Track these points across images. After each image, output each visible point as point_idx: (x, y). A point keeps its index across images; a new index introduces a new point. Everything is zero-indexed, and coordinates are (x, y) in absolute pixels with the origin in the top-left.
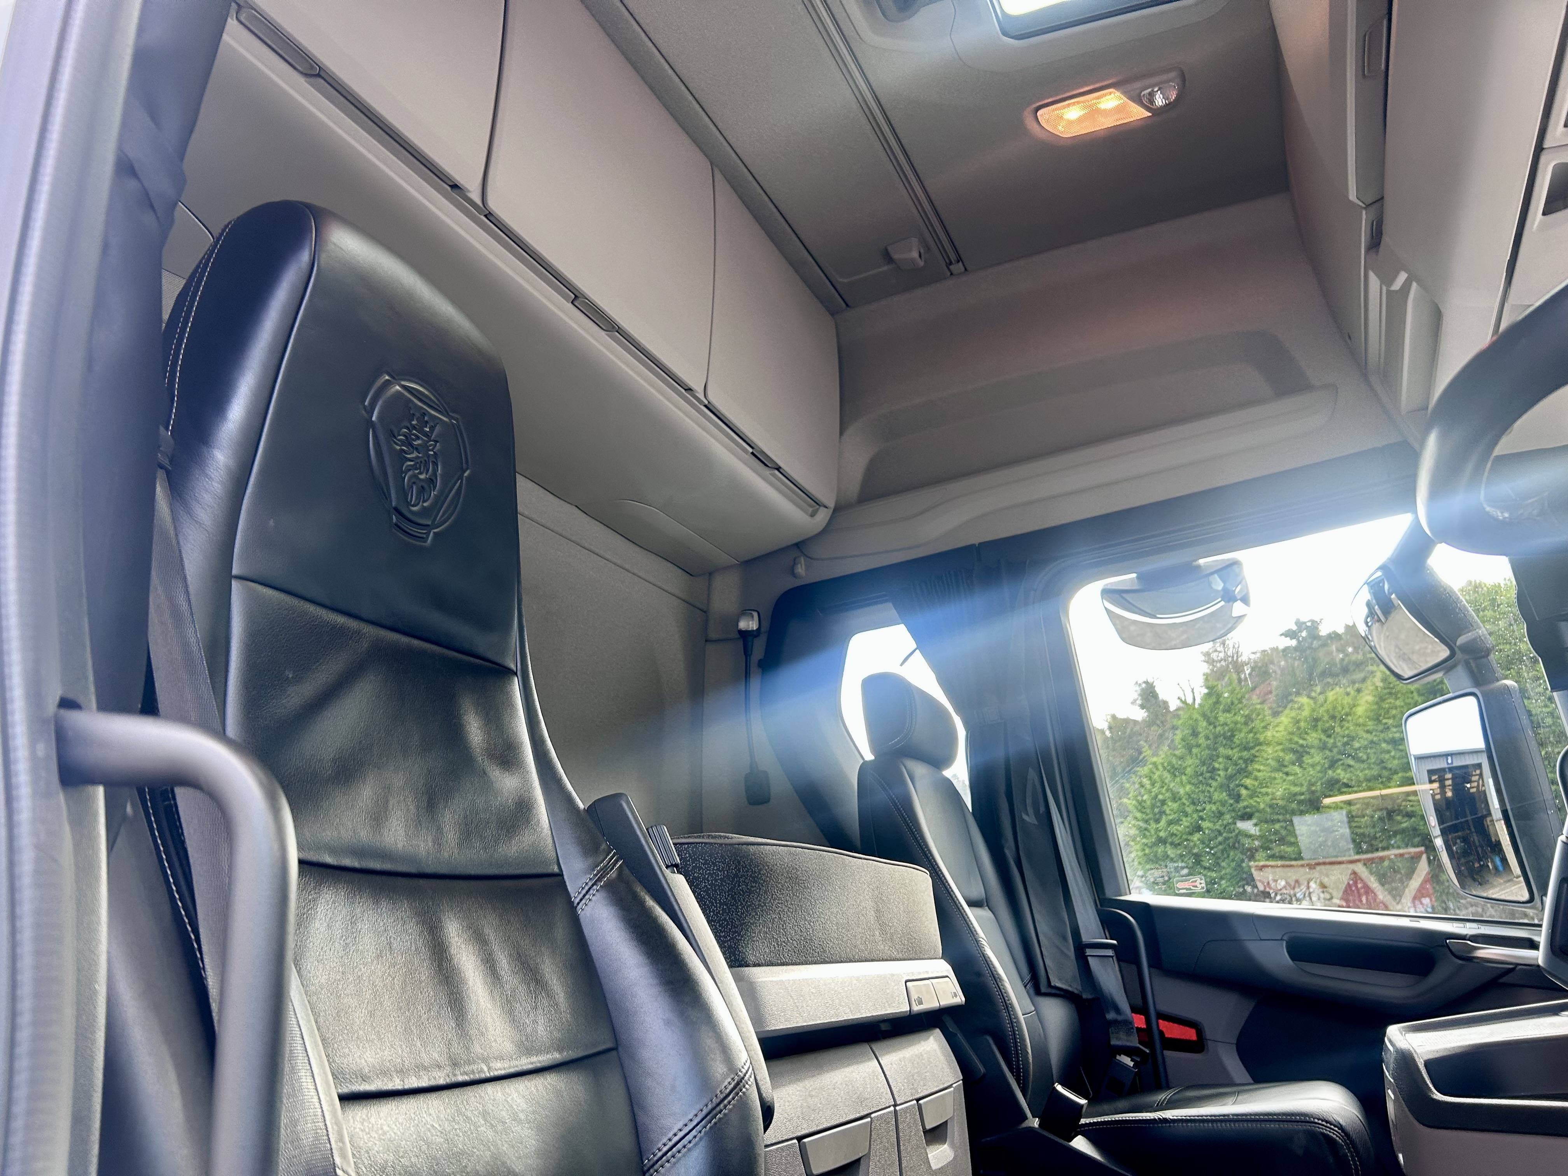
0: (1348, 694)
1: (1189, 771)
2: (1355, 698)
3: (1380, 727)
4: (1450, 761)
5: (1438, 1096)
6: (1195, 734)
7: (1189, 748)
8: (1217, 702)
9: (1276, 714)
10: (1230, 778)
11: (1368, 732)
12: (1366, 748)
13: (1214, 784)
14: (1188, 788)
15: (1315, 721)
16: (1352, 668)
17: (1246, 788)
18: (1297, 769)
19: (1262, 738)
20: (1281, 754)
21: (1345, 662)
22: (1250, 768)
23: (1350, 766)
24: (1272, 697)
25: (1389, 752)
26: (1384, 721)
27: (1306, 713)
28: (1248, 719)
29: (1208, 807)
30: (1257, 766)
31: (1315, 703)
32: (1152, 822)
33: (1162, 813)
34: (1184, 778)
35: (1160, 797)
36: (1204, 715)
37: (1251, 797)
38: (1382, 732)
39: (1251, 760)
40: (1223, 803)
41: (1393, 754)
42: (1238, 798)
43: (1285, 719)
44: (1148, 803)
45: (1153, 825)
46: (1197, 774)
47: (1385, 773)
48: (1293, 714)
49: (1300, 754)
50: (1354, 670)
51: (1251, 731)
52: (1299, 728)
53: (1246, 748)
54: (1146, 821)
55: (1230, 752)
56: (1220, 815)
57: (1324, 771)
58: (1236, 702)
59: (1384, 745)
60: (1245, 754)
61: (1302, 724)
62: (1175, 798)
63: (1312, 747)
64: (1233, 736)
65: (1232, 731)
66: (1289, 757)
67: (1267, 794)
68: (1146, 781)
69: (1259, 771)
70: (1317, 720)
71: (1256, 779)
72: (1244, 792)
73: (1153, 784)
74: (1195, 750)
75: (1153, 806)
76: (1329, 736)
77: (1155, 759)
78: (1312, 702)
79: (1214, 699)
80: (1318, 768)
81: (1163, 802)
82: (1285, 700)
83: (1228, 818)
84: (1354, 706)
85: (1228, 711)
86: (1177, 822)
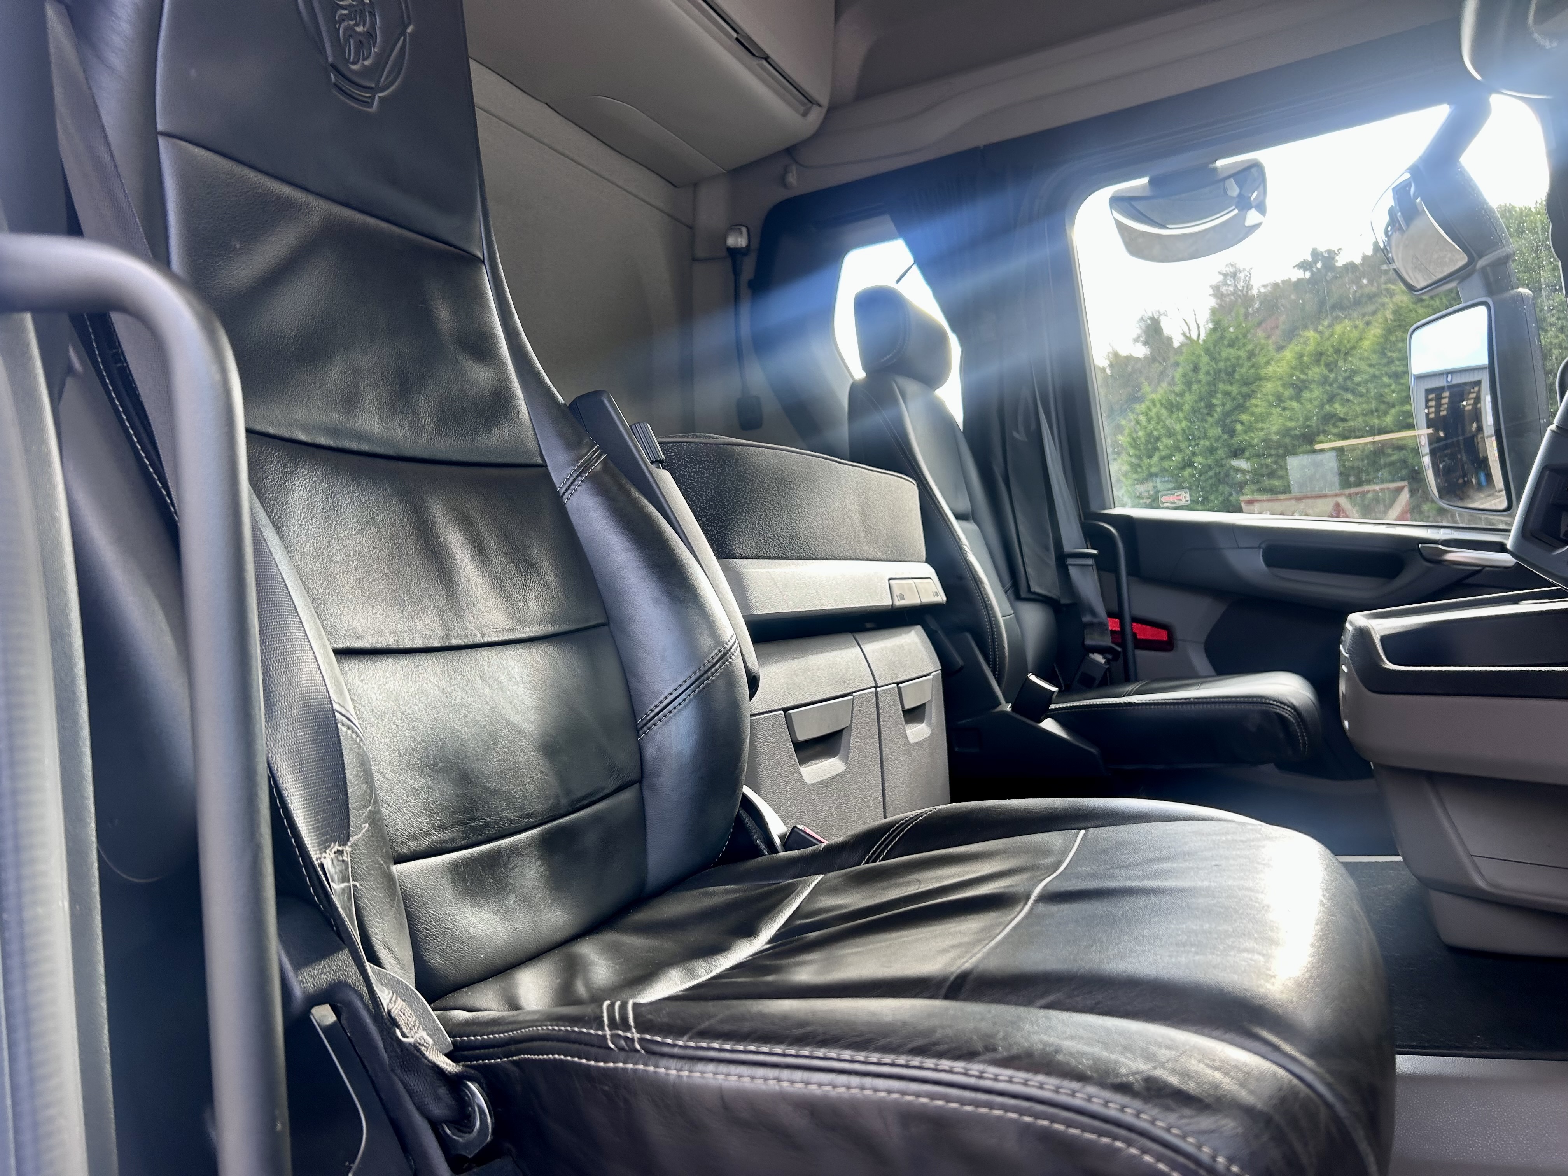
0: (1356, 327)
1: (1187, 407)
2: (1363, 331)
3: (1384, 361)
4: (1449, 379)
5: (1389, 666)
6: (1196, 369)
7: (1189, 384)
8: (1222, 338)
9: (1280, 348)
10: (1227, 414)
11: (1370, 366)
12: (1366, 382)
13: (1210, 419)
14: (1184, 424)
15: (1318, 356)
16: (1364, 300)
17: (1242, 423)
18: (1294, 404)
19: (1262, 373)
20: (1280, 389)
21: (1358, 295)
22: (1248, 404)
23: (1348, 400)
24: (1278, 332)
25: (1390, 386)
26: (1389, 354)
27: (1311, 348)
28: (1251, 354)
29: (1202, 442)
30: (1254, 401)
31: (1322, 337)
32: (1145, 458)
33: (1157, 449)
34: (1181, 415)
35: (1156, 433)
36: (1207, 351)
37: (1246, 432)
38: (1385, 365)
39: (1248, 396)
40: (1218, 439)
41: (1393, 387)
42: (1232, 433)
43: (1288, 354)
44: (1143, 440)
45: (1146, 461)
46: (1194, 411)
47: (1383, 407)
48: (1298, 348)
49: (1299, 388)
50: (1366, 303)
51: (1253, 366)
52: (1301, 363)
53: (1247, 384)
54: (1140, 458)
55: (1228, 388)
56: (1212, 450)
57: (1322, 406)
58: (1240, 336)
59: (1386, 379)
60: (1245, 390)
61: (1305, 358)
62: (1170, 434)
63: (1314, 381)
64: (1234, 371)
65: (1234, 367)
66: (1289, 392)
67: (1262, 429)
68: (1143, 418)
69: (1256, 406)
70: (1321, 354)
71: (1252, 414)
72: (1239, 427)
73: (1149, 421)
74: (1195, 387)
75: (1148, 442)
76: (1331, 371)
77: (1153, 396)
78: (1317, 336)
79: (1219, 334)
80: (1316, 403)
81: (1158, 439)
82: (1291, 334)
83: (1221, 453)
84: (1361, 339)
85: (1231, 345)
86: (1169, 457)
